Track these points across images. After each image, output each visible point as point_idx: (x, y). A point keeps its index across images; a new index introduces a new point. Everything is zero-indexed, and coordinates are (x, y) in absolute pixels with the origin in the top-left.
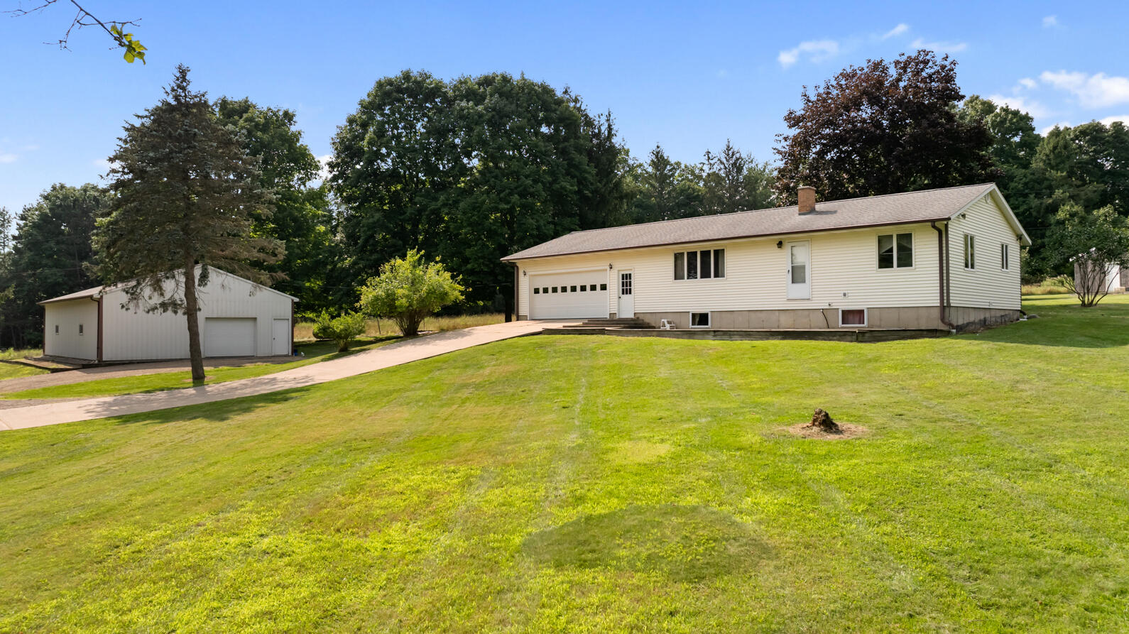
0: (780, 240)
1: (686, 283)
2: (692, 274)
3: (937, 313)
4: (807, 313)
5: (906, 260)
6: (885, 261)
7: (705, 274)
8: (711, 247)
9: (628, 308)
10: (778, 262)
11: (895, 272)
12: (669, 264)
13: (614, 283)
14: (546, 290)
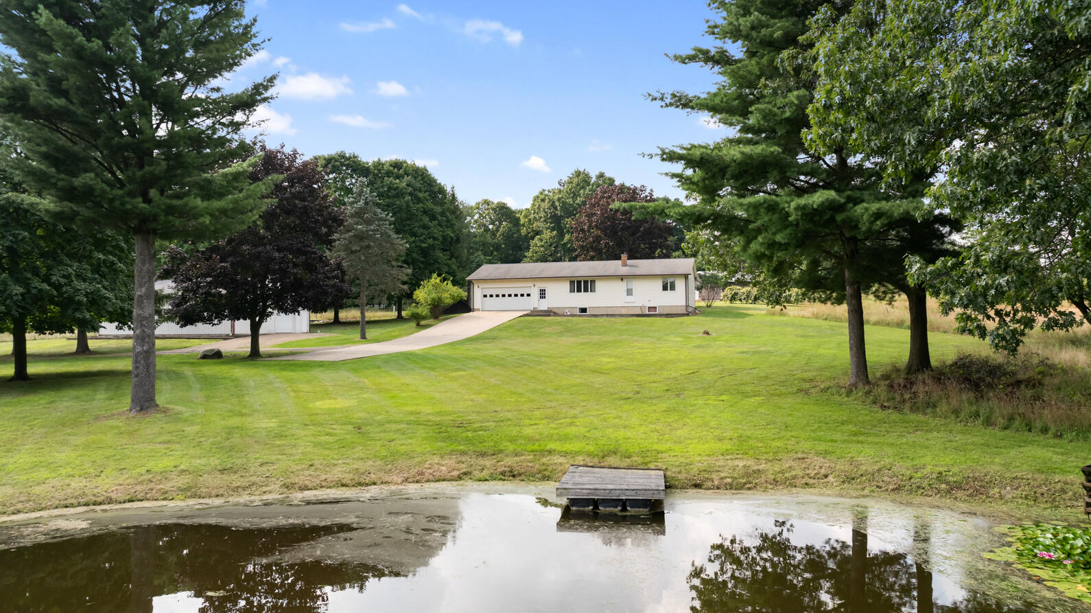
0: (622, 278)
1: (576, 294)
2: (579, 290)
3: (684, 308)
4: (633, 307)
5: (673, 288)
6: (665, 288)
7: (586, 290)
8: (589, 279)
9: (544, 305)
10: (621, 287)
11: (669, 292)
12: (567, 286)
13: (535, 293)
14: (491, 296)
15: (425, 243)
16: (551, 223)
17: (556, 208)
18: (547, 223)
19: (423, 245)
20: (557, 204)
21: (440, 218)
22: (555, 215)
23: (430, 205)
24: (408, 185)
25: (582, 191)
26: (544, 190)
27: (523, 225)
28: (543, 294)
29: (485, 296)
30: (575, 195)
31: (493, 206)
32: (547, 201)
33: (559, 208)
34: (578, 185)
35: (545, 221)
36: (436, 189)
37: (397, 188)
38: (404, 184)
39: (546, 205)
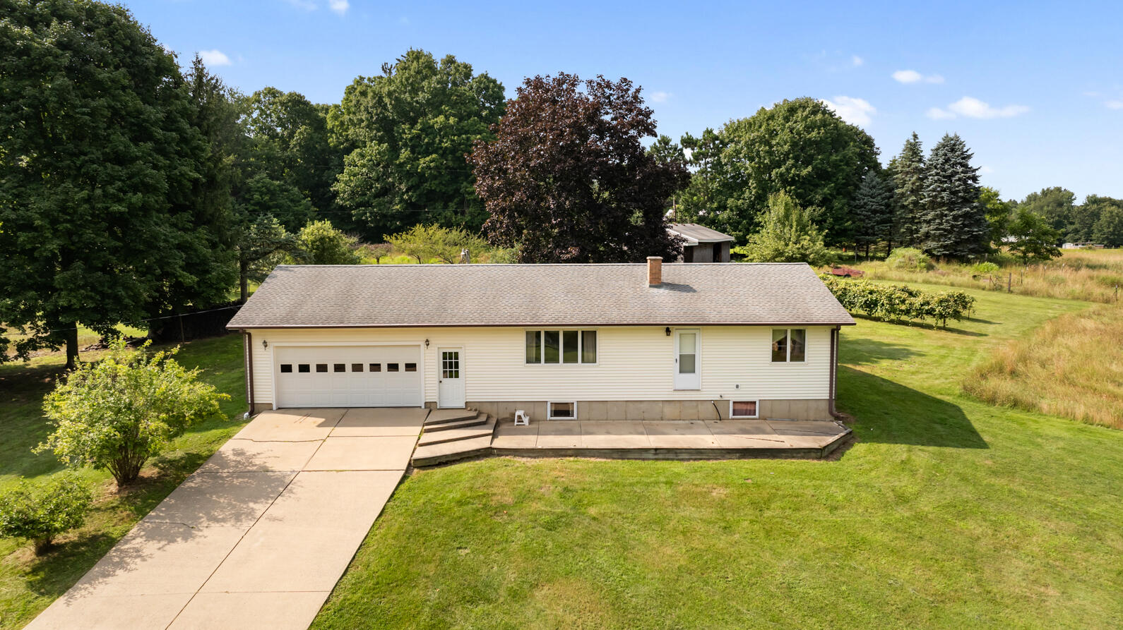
0: (668, 328)
1: (543, 368)
2: (551, 359)
4: (695, 404)
5: (799, 355)
6: (778, 355)
7: (570, 359)
8: (579, 330)
9: (456, 394)
11: (788, 366)
12: (517, 346)
13: (431, 363)
14: (304, 368)
15: (119, 201)
16: (378, 131)
17: (385, 107)
18: (371, 129)
19: (116, 208)
20: (386, 100)
21: (159, 133)
22: (385, 118)
23: (132, 101)
24: (60, 44)
25: (425, 83)
26: (362, 78)
27: (332, 131)
28: (451, 365)
29: (286, 368)
30: (415, 91)
31: (283, 99)
32: (370, 95)
33: (389, 107)
34: (418, 72)
35: (368, 126)
36: (150, 62)
37: (27, 50)
38: (47, 42)
39: (369, 101)
